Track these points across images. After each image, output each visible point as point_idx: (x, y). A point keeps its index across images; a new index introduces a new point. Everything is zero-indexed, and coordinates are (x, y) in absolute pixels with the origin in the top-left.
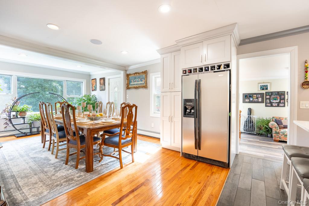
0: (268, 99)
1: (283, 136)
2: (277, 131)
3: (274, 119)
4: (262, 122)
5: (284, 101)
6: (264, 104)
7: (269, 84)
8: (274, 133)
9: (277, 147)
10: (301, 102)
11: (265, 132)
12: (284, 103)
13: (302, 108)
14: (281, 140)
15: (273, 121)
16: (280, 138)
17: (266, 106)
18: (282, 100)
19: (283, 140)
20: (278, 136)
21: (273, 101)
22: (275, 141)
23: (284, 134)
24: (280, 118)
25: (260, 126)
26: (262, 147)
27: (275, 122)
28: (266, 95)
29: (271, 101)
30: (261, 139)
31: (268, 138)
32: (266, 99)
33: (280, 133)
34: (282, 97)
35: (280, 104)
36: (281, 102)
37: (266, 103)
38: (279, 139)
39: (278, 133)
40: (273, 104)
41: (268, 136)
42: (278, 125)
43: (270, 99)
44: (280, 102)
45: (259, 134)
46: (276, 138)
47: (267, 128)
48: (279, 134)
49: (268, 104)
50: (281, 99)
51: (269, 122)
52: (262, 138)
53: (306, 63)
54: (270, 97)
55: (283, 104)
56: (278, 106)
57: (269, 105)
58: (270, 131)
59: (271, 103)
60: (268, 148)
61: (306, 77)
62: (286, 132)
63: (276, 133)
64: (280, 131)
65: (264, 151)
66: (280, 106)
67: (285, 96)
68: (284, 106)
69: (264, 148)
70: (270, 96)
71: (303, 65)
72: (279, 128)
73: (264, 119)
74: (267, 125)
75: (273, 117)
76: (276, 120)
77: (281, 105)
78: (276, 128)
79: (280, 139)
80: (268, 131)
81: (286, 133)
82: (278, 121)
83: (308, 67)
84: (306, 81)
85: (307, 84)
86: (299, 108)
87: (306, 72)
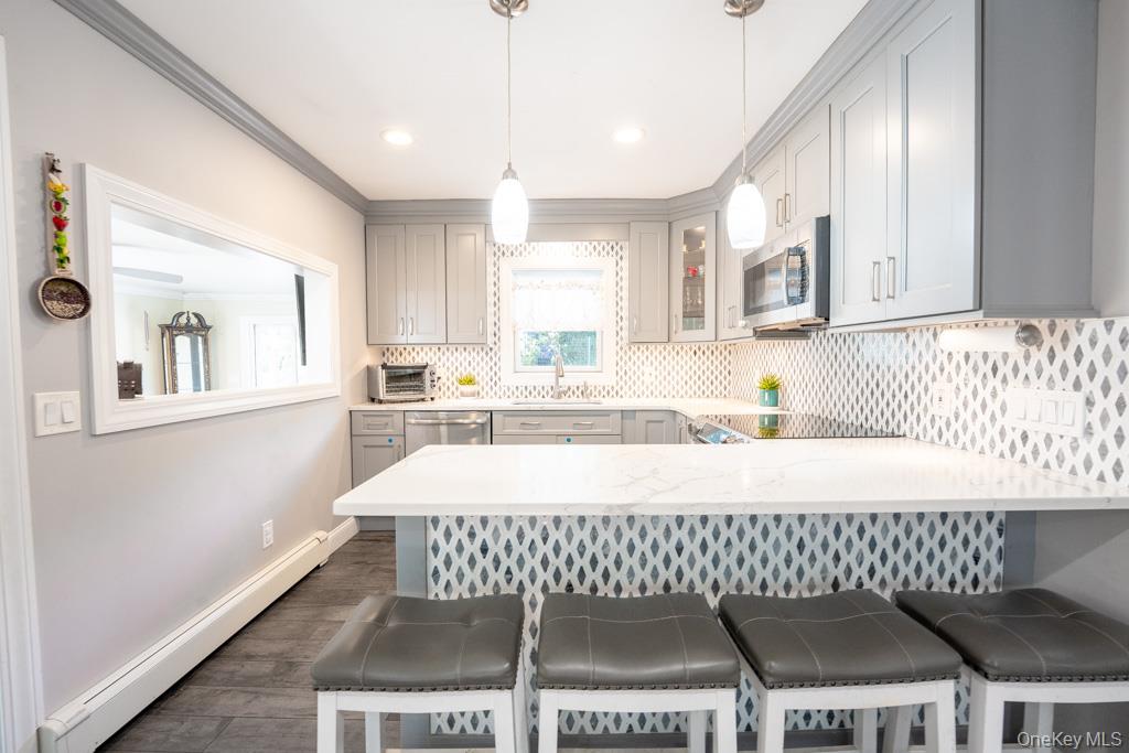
10: (41, 399)
13: (48, 431)
53: (53, 169)
61: (60, 250)
71: (38, 180)
83: (63, 200)
84: (58, 273)
85: (65, 297)
86: (33, 435)
87: (60, 224)
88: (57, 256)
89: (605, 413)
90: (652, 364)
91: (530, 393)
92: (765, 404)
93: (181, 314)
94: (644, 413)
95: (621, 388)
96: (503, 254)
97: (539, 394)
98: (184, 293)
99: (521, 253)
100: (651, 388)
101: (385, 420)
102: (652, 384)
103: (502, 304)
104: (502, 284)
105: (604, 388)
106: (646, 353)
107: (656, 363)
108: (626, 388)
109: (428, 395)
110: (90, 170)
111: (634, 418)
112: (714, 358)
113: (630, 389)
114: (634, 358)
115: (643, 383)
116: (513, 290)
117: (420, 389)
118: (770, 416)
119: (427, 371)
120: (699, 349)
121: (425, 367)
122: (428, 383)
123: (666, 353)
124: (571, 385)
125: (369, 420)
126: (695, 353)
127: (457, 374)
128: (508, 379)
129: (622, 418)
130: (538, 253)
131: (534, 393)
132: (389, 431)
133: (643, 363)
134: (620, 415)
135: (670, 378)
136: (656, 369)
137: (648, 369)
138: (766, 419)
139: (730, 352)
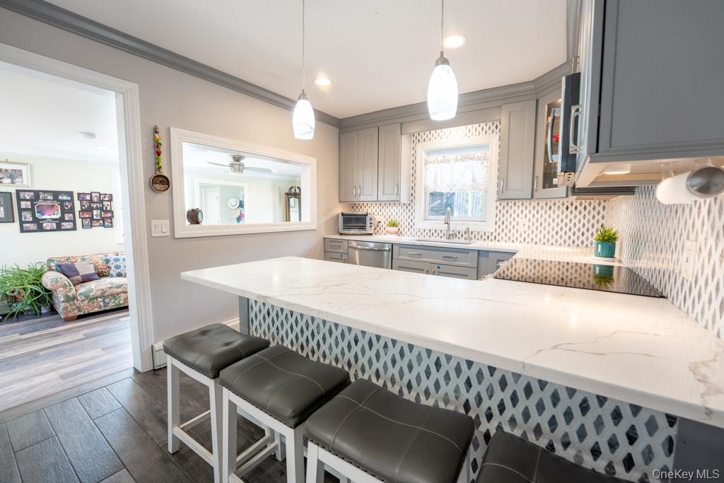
0: (26, 210)
1: (86, 302)
2: (70, 294)
3: (52, 264)
4: (17, 279)
5: (71, 215)
6: (16, 225)
7: (25, 167)
8: (63, 302)
9: (80, 335)
10: (154, 222)
11: (31, 304)
12: (74, 221)
13: (156, 235)
14: (82, 313)
15: (50, 269)
16: (79, 309)
17: (22, 231)
18: (67, 213)
19: (86, 312)
20: (74, 307)
21: (44, 217)
22: (68, 320)
23: (87, 297)
24: (68, 259)
25: (13, 292)
26: (41, 353)
27: (57, 270)
28: (19, 200)
29: (38, 215)
30: (23, 329)
31: (45, 319)
32: (20, 210)
33: (79, 298)
34: (66, 206)
35: (64, 224)
36: (66, 219)
37: (22, 223)
38: (77, 313)
39: (74, 298)
40: (44, 225)
41: (41, 314)
42: (68, 277)
43: (32, 210)
44: (62, 219)
45: (12, 315)
46: (67, 313)
47: (37, 293)
48: (75, 301)
49: (29, 225)
50: (63, 212)
51: (39, 274)
52: (25, 326)
53: (156, 132)
54: (33, 205)
55: (72, 224)
56: (59, 228)
57: (33, 226)
58: (48, 299)
59: (36, 220)
60: (57, 349)
61: (158, 164)
62: (91, 292)
63: (69, 299)
64: (78, 293)
65: (51, 364)
66: (63, 228)
67: (73, 204)
68: (74, 228)
69: (46, 352)
70: (31, 200)
71: (152, 137)
72: (74, 285)
73: (21, 268)
74: (34, 284)
75: (50, 260)
76: (59, 266)
77: (66, 225)
78: (65, 286)
79: (79, 311)
80: (41, 301)
81: (91, 294)
82: (64, 268)
83: (160, 144)
84: (158, 174)
85: (162, 183)
86: (150, 236)
87: (159, 154)
88: (157, 166)
89: (466, 251)
90: (526, 216)
91: (433, 234)
92: (598, 255)
93: (292, 188)
94: (497, 254)
95: (499, 234)
96: (419, 141)
97: (438, 235)
98: (296, 177)
99: (430, 139)
100: (524, 236)
101: (339, 244)
102: (525, 232)
103: (418, 175)
104: (418, 162)
105: (485, 234)
106: (521, 208)
107: (530, 216)
108: (502, 234)
109: (369, 231)
110: (171, 129)
111: (488, 257)
112: (586, 213)
113: (506, 235)
114: (511, 212)
115: (517, 231)
116: (425, 165)
117: (363, 228)
118: (601, 266)
119: (368, 218)
120: (572, 204)
121: (367, 215)
122: (368, 224)
123: (539, 208)
124: (461, 230)
125: (332, 244)
126: (567, 208)
127: (389, 220)
128: (420, 224)
129: (478, 256)
130: (441, 138)
131: (435, 234)
132: (341, 251)
133: (518, 216)
134: (476, 253)
135: (542, 228)
136: (529, 220)
137: (521, 220)
138: (598, 269)
139: (604, 208)
